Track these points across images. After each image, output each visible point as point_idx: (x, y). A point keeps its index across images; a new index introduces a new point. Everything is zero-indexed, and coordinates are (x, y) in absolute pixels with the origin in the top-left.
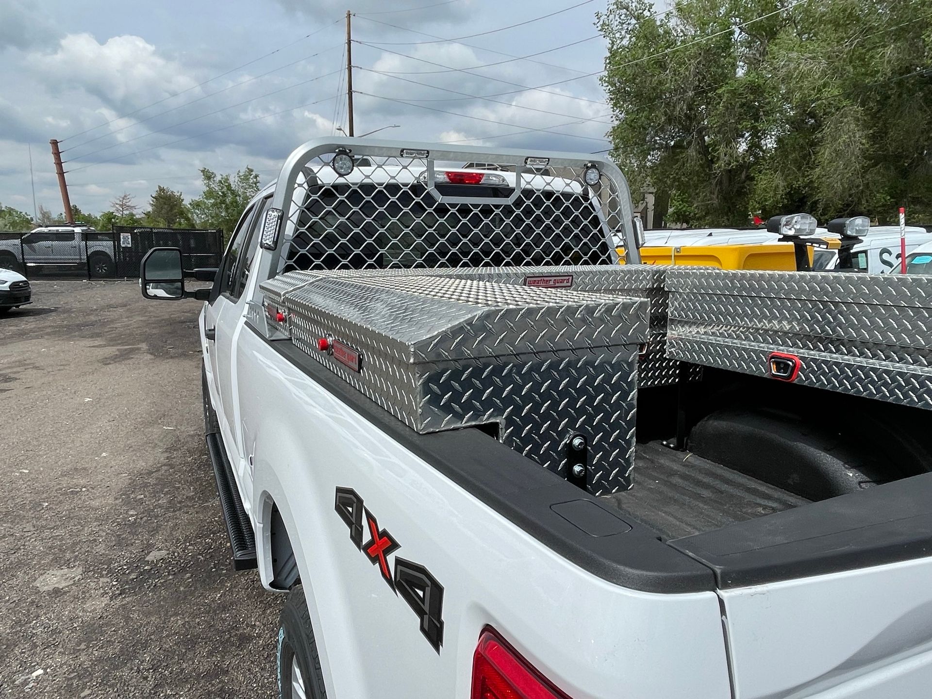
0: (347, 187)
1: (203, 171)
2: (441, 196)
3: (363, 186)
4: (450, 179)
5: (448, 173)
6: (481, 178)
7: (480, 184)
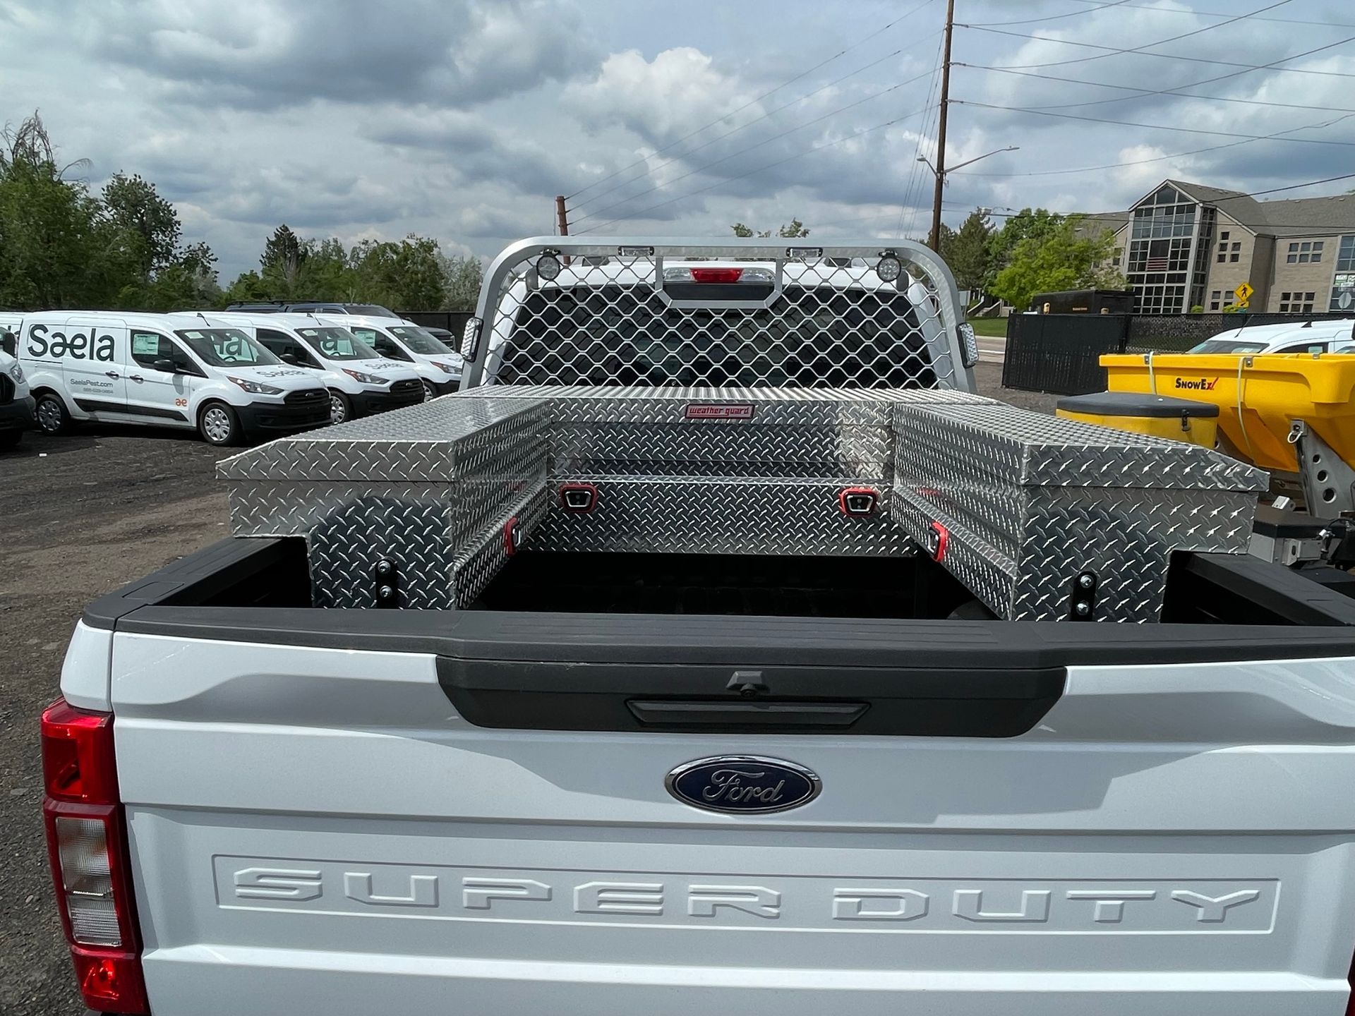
0: (558, 291)
1: (736, 229)
2: (671, 300)
3: (575, 290)
4: (696, 278)
5: (693, 270)
6: (739, 275)
7: (736, 283)
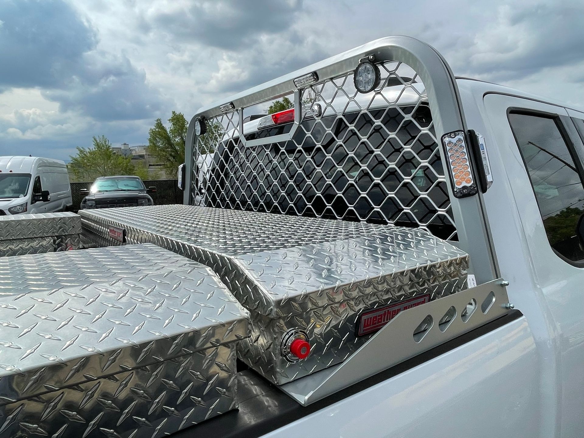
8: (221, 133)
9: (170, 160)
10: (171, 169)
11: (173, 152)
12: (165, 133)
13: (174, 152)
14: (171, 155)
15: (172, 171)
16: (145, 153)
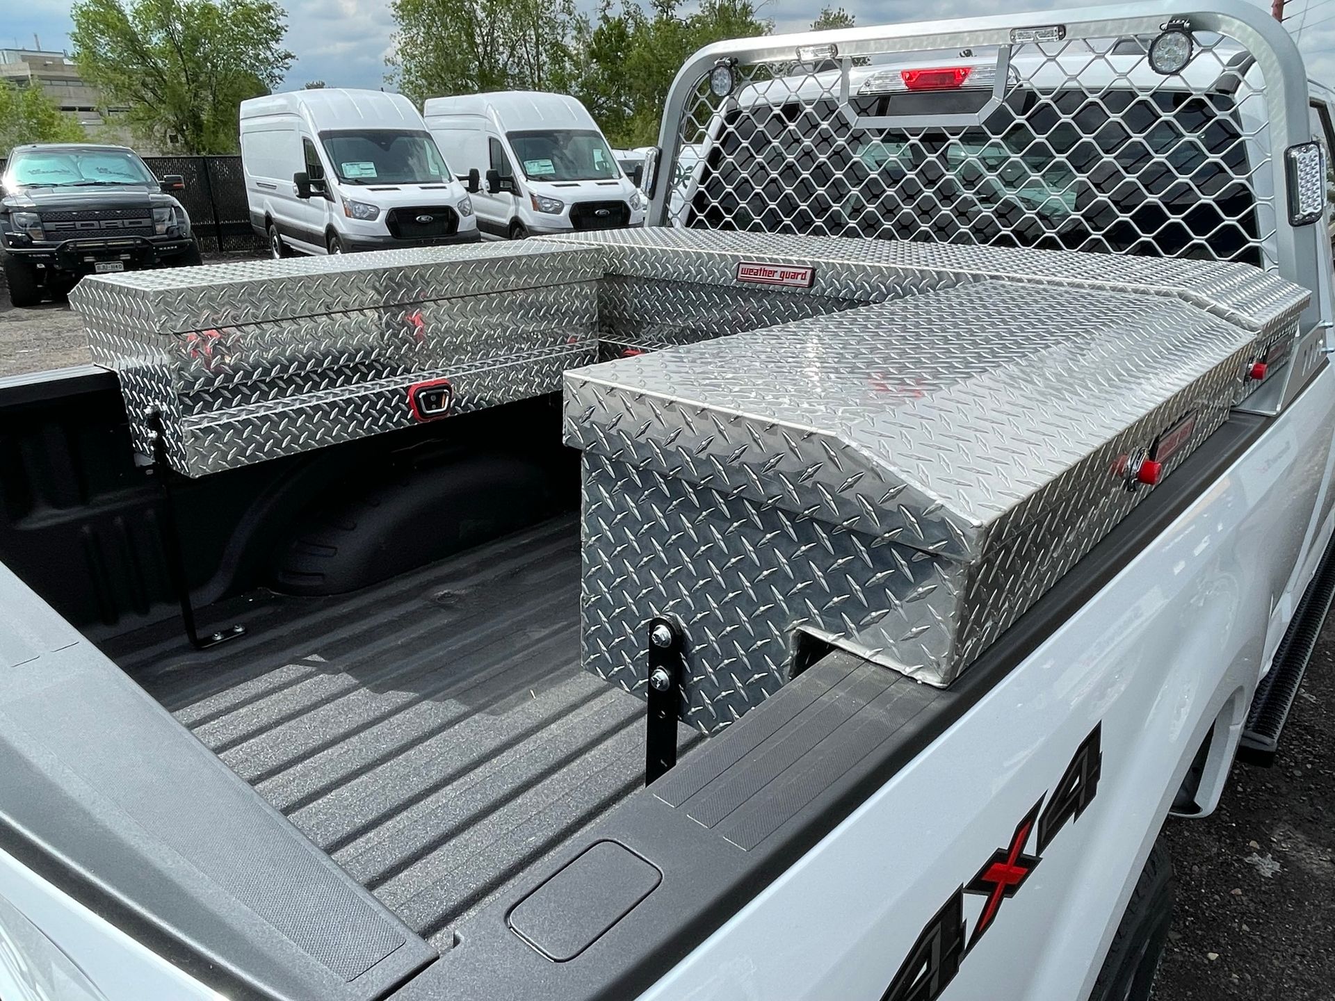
8: (278, 27)
9: (143, 99)
10: (148, 123)
11: (151, 75)
12: (119, 20)
13: (154, 76)
14: (144, 85)
15: (151, 128)
16: (29, 73)
